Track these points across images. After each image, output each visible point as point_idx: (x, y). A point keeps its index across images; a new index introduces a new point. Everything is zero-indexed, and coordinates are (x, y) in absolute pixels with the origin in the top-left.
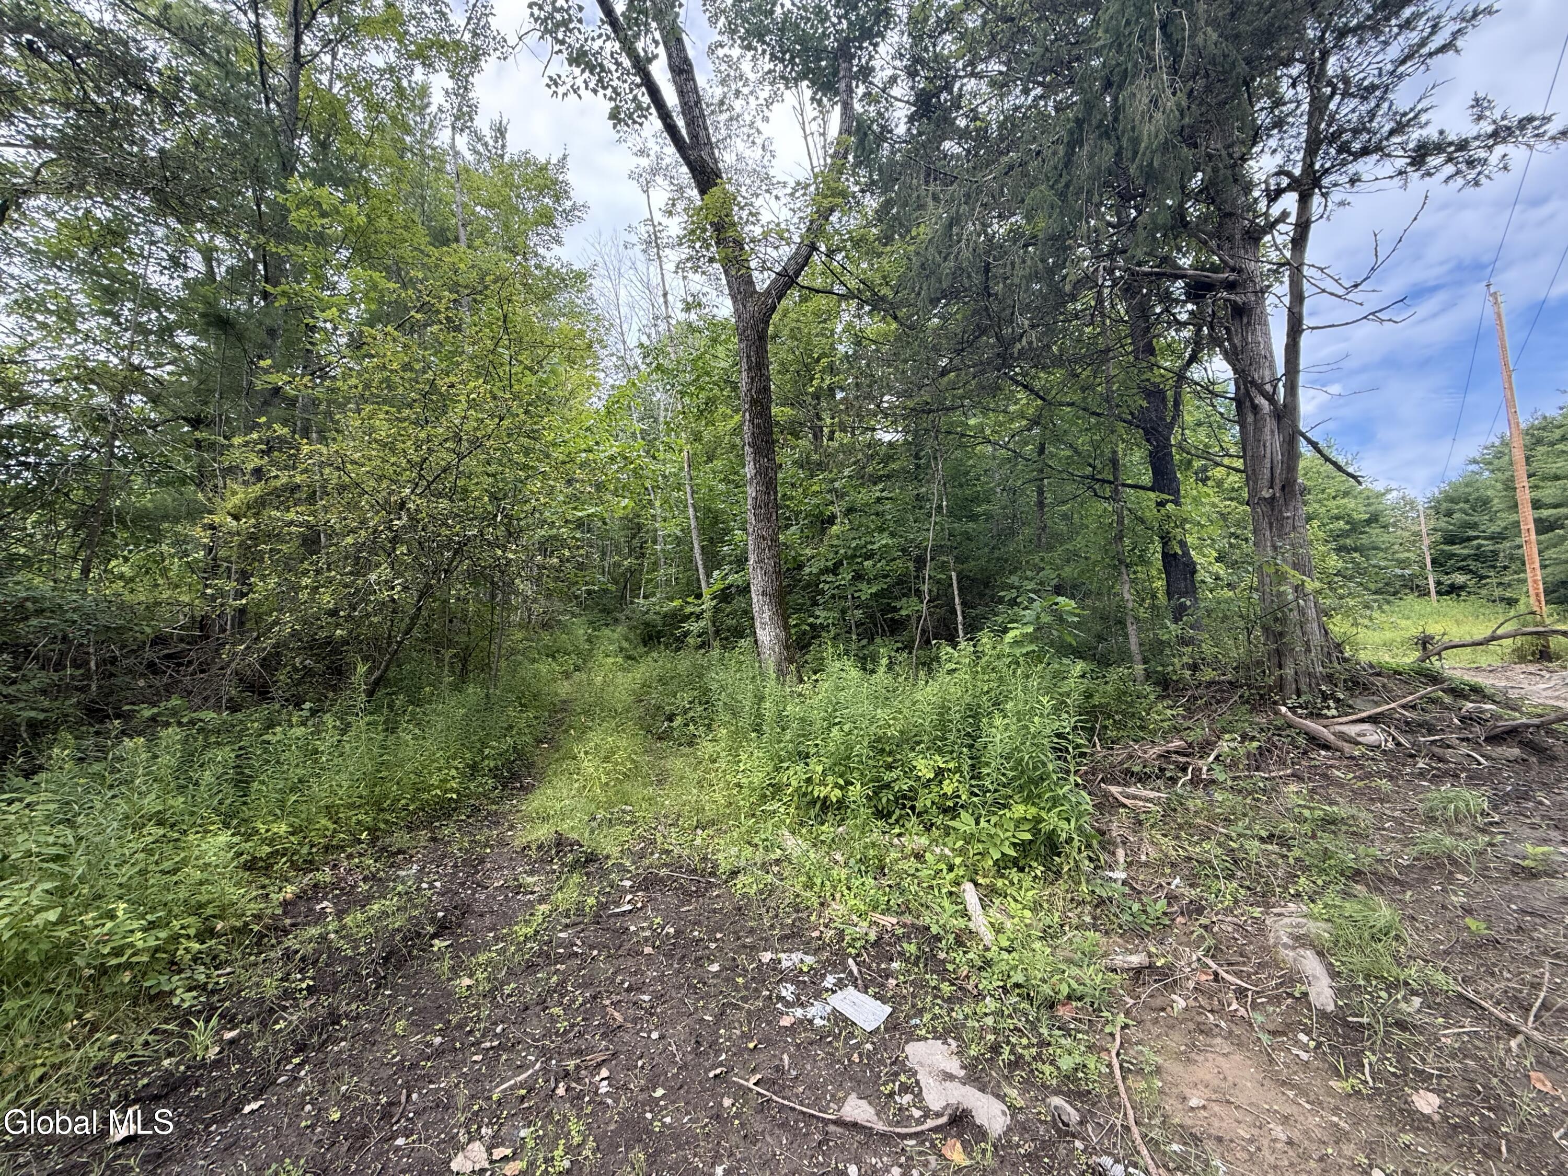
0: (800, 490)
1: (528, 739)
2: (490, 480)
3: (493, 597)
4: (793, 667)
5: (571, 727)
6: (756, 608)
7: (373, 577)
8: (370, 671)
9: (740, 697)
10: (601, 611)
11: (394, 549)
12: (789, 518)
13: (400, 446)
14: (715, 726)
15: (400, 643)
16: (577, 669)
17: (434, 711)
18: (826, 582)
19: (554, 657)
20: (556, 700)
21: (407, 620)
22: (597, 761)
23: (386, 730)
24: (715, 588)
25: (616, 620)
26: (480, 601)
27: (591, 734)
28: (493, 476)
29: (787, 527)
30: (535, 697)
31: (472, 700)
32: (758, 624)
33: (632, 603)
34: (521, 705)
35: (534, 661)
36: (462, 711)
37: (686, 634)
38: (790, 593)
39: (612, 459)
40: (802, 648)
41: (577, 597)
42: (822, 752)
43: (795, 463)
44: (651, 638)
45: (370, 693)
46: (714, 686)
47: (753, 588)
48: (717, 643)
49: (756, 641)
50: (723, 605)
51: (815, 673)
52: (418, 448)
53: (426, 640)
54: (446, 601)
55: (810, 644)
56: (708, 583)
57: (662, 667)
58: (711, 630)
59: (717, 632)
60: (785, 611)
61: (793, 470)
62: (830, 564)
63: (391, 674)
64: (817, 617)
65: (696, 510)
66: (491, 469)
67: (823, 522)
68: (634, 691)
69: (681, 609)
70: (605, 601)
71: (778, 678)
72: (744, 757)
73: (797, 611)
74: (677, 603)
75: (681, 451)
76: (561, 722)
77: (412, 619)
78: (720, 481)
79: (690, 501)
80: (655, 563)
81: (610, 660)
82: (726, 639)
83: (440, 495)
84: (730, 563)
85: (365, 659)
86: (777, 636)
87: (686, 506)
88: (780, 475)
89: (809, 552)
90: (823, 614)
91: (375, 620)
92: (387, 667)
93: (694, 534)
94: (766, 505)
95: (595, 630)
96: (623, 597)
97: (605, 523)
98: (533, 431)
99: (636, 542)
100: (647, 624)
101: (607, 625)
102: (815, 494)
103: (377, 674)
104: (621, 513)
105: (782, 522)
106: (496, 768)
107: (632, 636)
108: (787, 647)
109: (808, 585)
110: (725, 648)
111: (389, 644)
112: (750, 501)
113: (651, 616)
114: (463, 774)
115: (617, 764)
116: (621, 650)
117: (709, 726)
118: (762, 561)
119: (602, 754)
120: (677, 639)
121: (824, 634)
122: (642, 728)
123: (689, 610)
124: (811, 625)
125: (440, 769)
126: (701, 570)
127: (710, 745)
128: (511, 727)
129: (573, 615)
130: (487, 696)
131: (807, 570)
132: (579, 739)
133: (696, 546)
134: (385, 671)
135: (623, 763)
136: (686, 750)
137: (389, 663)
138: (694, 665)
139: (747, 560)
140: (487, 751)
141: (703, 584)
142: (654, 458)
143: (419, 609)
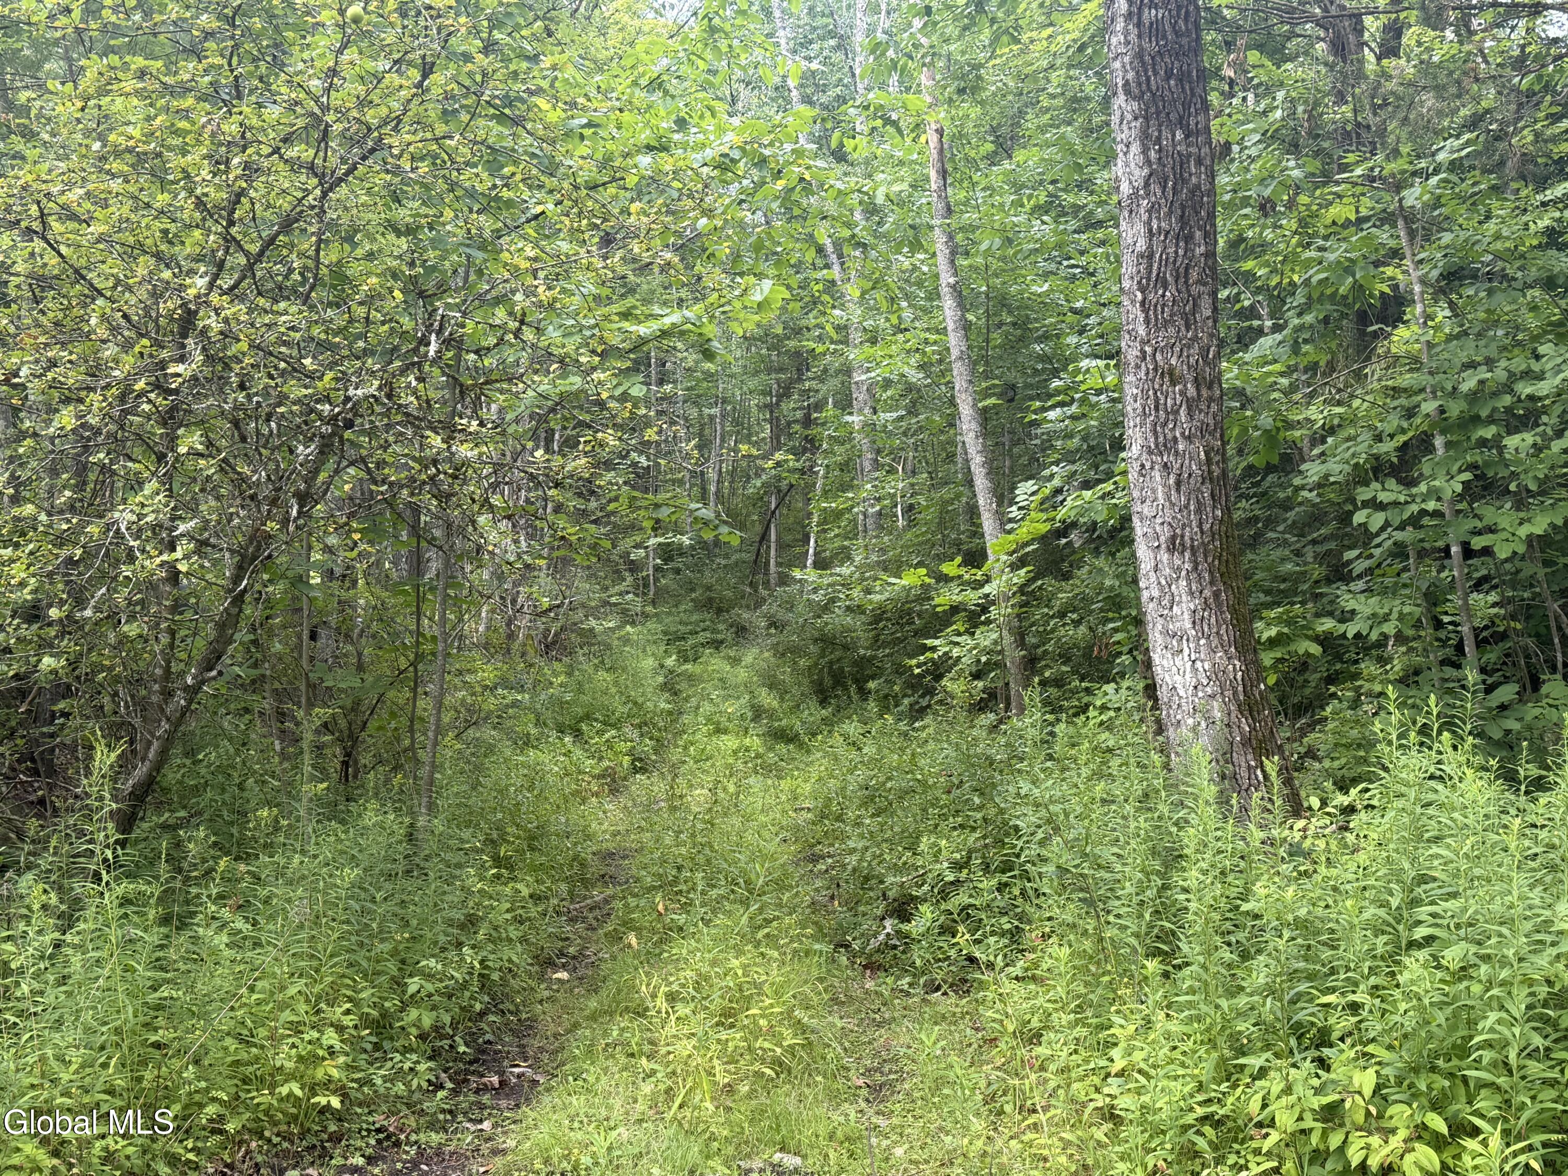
0: (1290, 224)
1: (516, 955)
2: (403, 243)
3: (418, 565)
4: (1272, 766)
5: (628, 925)
6: (1149, 587)
7: (124, 516)
8: (124, 765)
9: (1107, 853)
10: (700, 606)
11: (172, 440)
12: (1252, 313)
13: (175, 161)
14: (1032, 936)
15: (192, 691)
16: (640, 766)
17: (280, 872)
18: (1375, 505)
19: (578, 734)
20: (587, 850)
21: (210, 630)
22: (699, 1024)
23: (165, 920)
24: (1024, 532)
25: (741, 631)
26: (385, 580)
27: (680, 948)
28: (410, 231)
29: (1246, 338)
30: (533, 840)
31: (376, 845)
32: (1155, 637)
33: (784, 580)
34: (498, 861)
35: (527, 742)
36: (351, 874)
37: (938, 670)
38: (1255, 542)
39: (725, 165)
40: (1301, 710)
41: (634, 567)
42: (1375, 1027)
43: (1268, 137)
44: (838, 680)
45: (126, 822)
46: (1026, 819)
47: (1139, 528)
48: (1032, 696)
49: (1151, 690)
50: (1048, 583)
51: (1344, 788)
52: (220, 164)
53: (256, 684)
54: (301, 580)
55: (1322, 700)
56: (1003, 520)
57: (875, 762)
58: (1013, 655)
59: (1031, 663)
60: (1241, 597)
61: (1267, 161)
62: (1387, 447)
63: (171, 776)
64: (1346, 617)
65: (962, 304)
66: (403, 215)
67: (1363, 318)
68: (797, 829)
69: (925, 593)
70: (709, 578)
71: (1223, 800)
72: (1122, 1029)
73: (1278, 597)
74: (912, 579)
75: (918, 128)
76: (602, 910)
77: (221, 626)
78: (1040, 210)
79: (947, 278)
80: (845, 467)
81: (729, 742)
82: (1058, 682)
83: (280, 293)
84: (1069, 457)
85: (114, 732)
86: (1216, 674)
87: (934, 295)
88: (1223, 180)
89: (1316, 413)
90: (1365, 606)
91: (131, 630)
92: (164, 753)
93: (959, 375)
94: (1182, 275)
95: (684, 658)
96: (758, 564)
97: (708, 355)
98: (509, 101)
99: (791, 408)
100: (826, 641)
101: (717, 645)
102: (1339, 228)
103: (141, 771)
104: (750, 323)
105: (1229, 325)
106: (437, 1028)
107: (785, 674)
108: (1249, 707)
109: (1316, 517)
110: (1056, 709)
111: (168, 694)
112: (1128, 267)
113: (837, 619)
114: (354, 1043)
115: (756, 1033)
116: (758, 713)
117: (1015, 935)
118: (1169, 446)
119: (717, 1003)
120: (914, 684)
121: (1368, 667)
122: (820, 935)
123: (946, 597)
124: (1325, 640)
125: (296, 1029)
126: (981, 482)
127: (1018, 991)
128: (471, 923)
129: (628, 618)
130: (410, 837)
131: (1313, 471)
132: (652, 958)
133: (966, 410)
134: (158, 766)
135: (772, 1033)
136: (948, 1003)
137: (168, 742)
138: (966, 759)
139: (1119, 445)
140: (413, 984)
141: (988, 523)
142: (840, 156)
143: (239, 600)
